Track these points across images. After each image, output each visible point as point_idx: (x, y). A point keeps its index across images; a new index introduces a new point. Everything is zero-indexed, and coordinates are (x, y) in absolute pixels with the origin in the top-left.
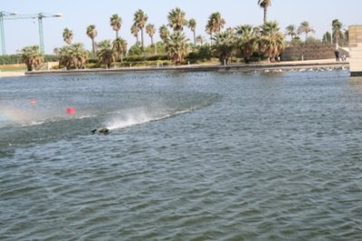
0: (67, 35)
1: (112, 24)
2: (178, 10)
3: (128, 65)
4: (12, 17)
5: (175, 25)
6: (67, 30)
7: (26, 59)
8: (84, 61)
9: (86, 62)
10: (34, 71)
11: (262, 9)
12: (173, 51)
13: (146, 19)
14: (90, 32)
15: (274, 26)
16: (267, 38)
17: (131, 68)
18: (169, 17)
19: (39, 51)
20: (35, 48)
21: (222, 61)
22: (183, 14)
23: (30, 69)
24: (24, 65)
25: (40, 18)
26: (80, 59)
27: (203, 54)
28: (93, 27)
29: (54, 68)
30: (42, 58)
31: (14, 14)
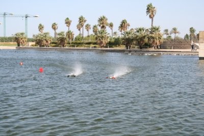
0: (41, 27)
1: (66, 23)
2: (103, 17)
3: (74, 46)
4: (11, 16)
5: (102, 25)
6: (40, 25)
7: (17, 40)
8: (49, 42)
9: (51, 43)
10: (21, 46)
11: (151, 19)
12: (100, 40)
13: (85, 21)
14: (54, 27)
15: (157, 29)
16: (153, 35)
17: (76, 48)
18: (99, 21)
19: (24, 36)
20: (22, 34)
21: (127, 47)
22: (107, 19)
23: (19, 45)
24: (16, 43)
25: (26, 17)
26: (47, 41)
27: (116, 42)
28: (55, 24)
29: (33, 45)
30: (26, 40)
31: (12, 14)
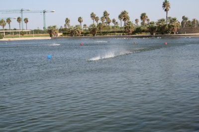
0: (67, 21)
1: (92, 17)
6: (67, 19)
7: (50, 32)
10: (53, 36)
11: (166, 12)
14: (80, 20)
16: (173, 24)
20: (54, 27)
23: (51, 36)
24: (49, 34)
25: (44, 12)
27: (138, 30)
28: (80, 18)
29: (61, 36)
30: (58, 31)
31: (29, 10)
